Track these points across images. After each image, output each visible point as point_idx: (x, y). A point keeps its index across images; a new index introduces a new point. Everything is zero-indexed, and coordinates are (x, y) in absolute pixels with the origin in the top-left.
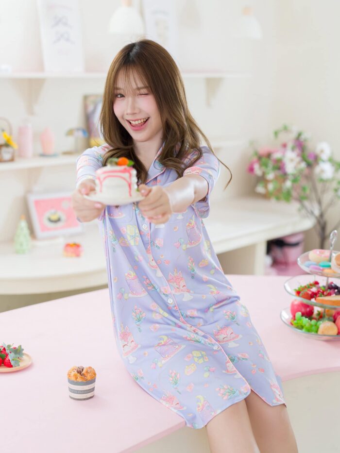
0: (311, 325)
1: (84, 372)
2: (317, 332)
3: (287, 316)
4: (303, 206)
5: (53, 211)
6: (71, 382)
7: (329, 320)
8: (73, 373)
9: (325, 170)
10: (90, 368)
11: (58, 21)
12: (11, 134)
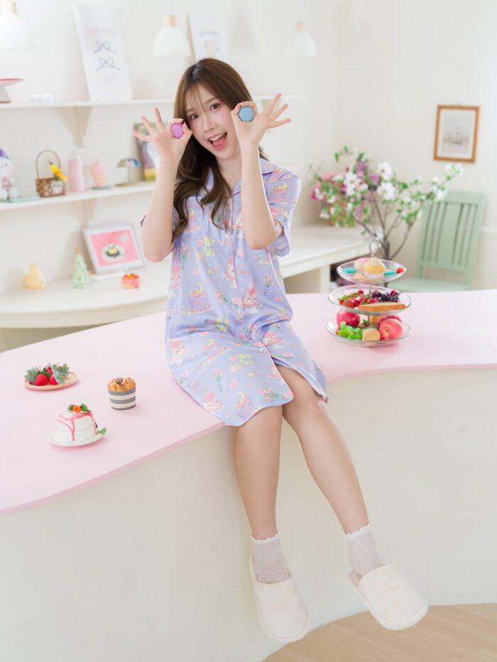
0: (355, 333)
1: (123, 383)
2: (361, 339)
3: (333, 326)
4: (367, 229)
5: (111, 245)
6: (111, 393)
7: (374, 327)
8: (112, 384)
9: (387, 191)
10: (129, 378)
11: (101, 46)
12: (60, 167)
